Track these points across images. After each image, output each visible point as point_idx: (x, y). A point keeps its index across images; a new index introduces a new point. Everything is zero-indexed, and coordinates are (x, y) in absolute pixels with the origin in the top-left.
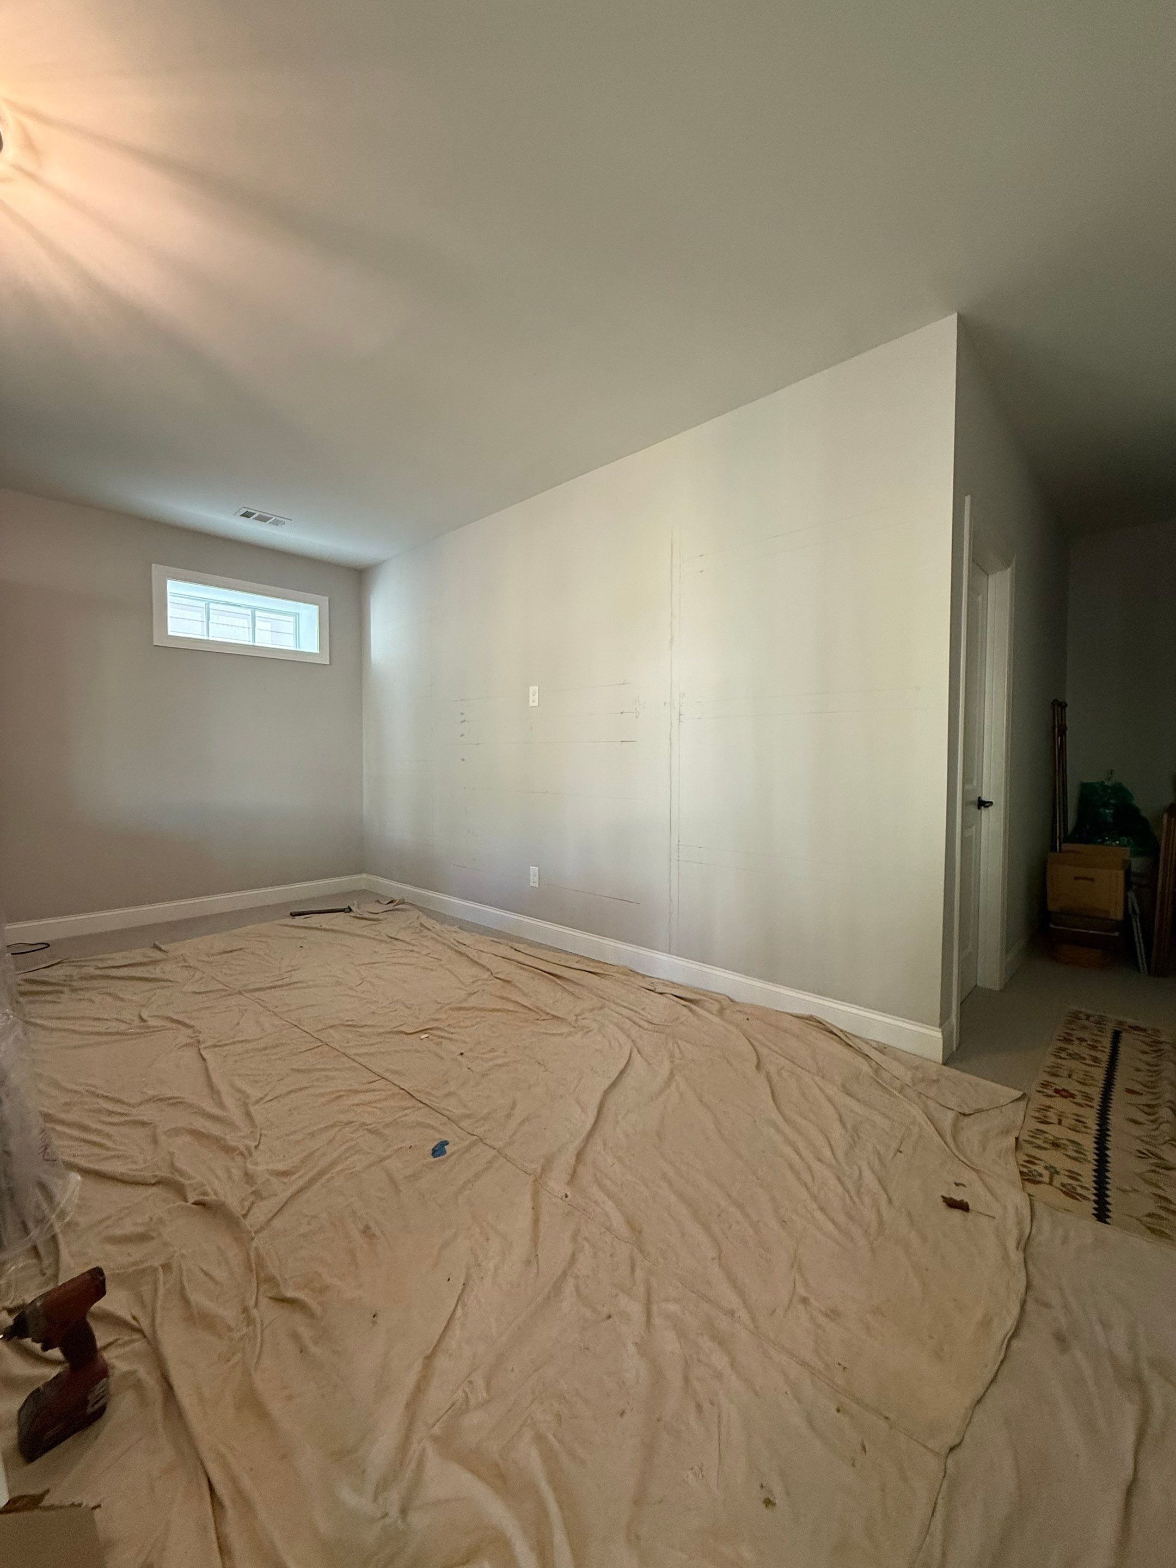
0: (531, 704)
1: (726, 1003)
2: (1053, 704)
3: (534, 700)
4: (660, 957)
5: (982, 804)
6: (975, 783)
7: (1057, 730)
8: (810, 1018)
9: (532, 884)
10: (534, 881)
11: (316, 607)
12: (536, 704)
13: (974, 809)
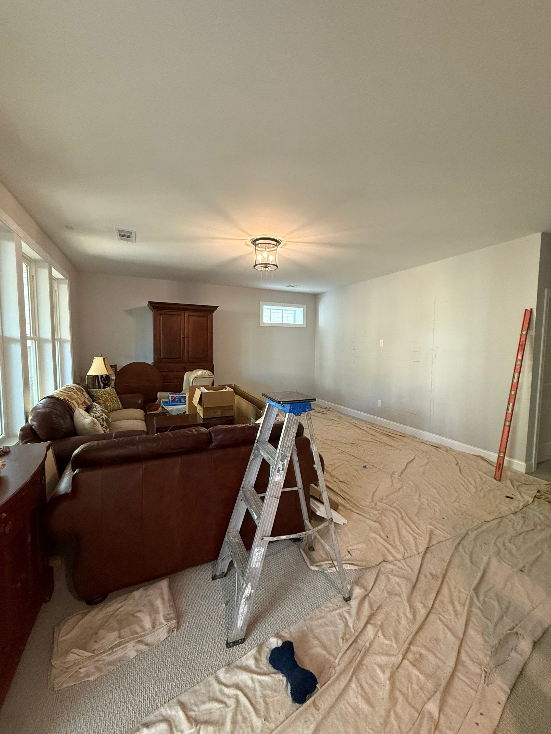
0: (380, 346)
1: (449, 449)
3: (381, 345)
4: (426, 433)
8: (479, 456)
9: (379, 406)
10: (380, 405)
11: (302, 309)
12: (382, 346)
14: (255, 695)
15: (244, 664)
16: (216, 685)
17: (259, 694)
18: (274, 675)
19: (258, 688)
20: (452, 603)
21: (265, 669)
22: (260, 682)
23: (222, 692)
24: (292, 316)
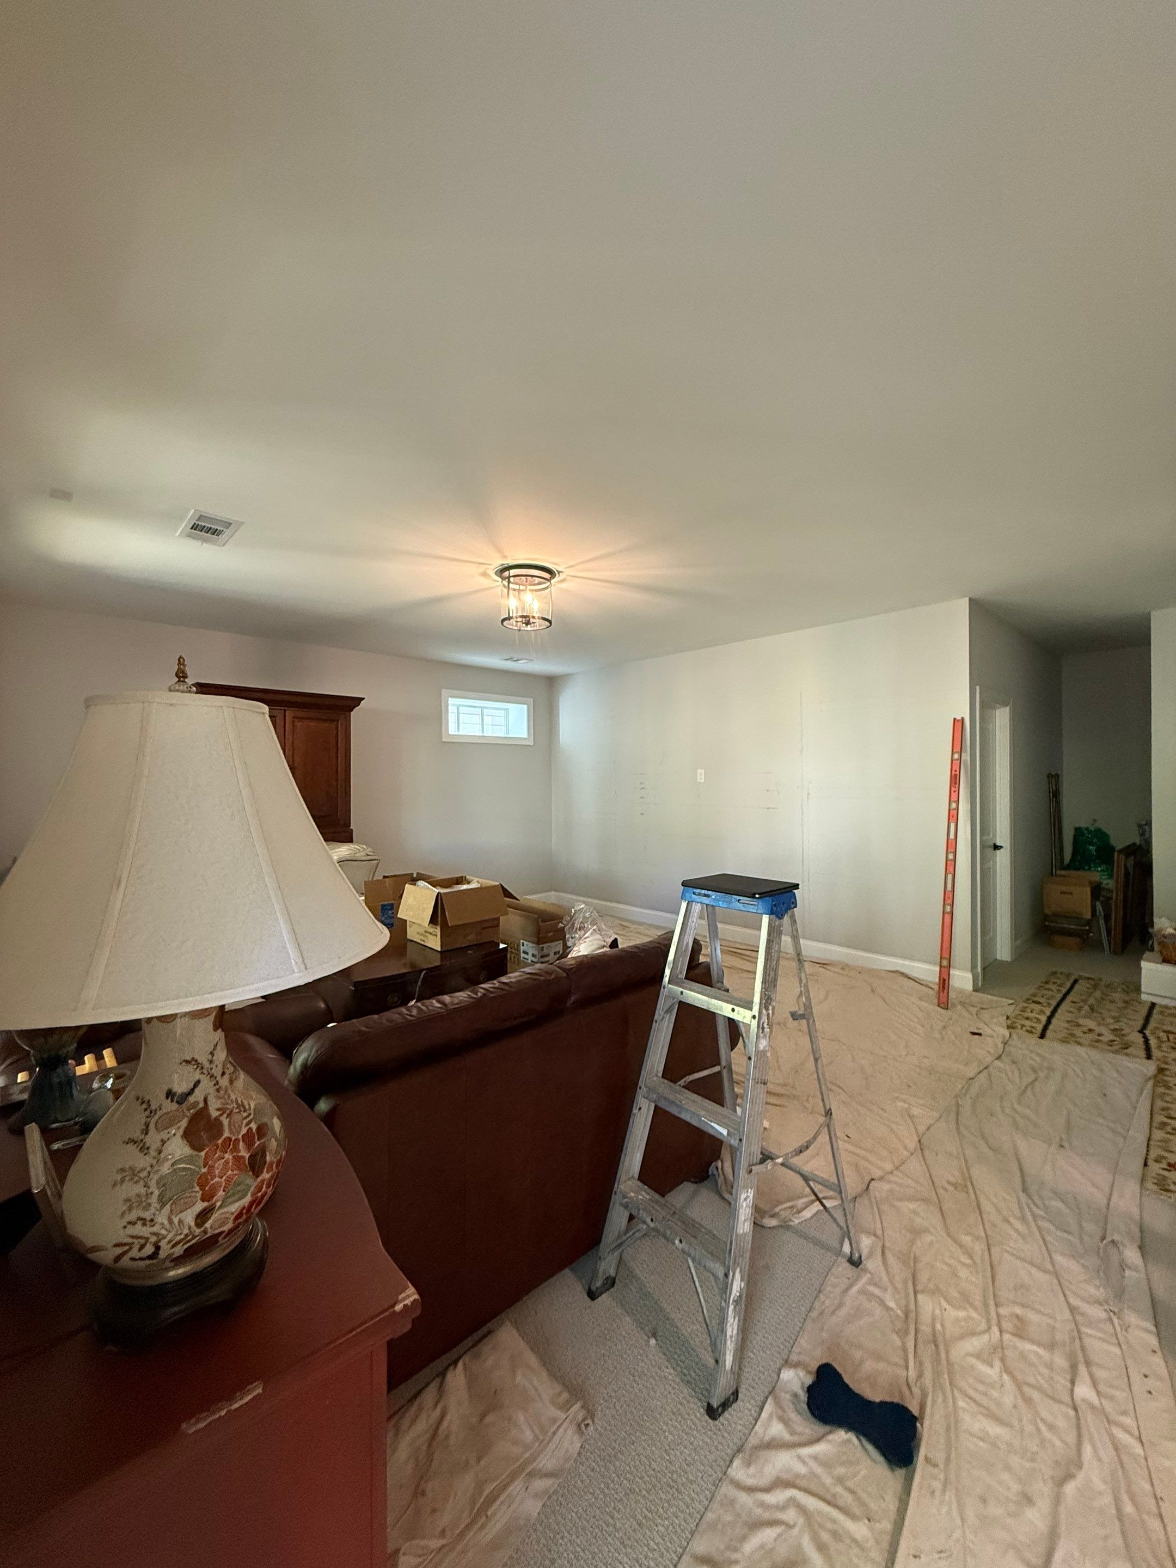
0: (699, 781)
2: (1048, 777)
3: (701, 779)
5: (996, 847)
6: (991, 835)
7: (1055, 795)
8: (897, 972)
11: (525, 707)
12: (703, 781)
13: (991, 850)
14: (823, 1485)
15: (767, 1438)
16: (744, 1498)
17: (828, 1481)
18: (830, 1437)
19: (819, 1470)
20: (1006, 1221)
21: (807, 1431)
22: (815, 1458)
23: (762, 1505)
24: (502, 721)
